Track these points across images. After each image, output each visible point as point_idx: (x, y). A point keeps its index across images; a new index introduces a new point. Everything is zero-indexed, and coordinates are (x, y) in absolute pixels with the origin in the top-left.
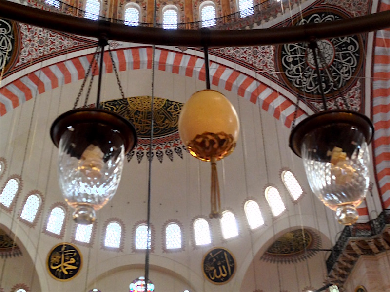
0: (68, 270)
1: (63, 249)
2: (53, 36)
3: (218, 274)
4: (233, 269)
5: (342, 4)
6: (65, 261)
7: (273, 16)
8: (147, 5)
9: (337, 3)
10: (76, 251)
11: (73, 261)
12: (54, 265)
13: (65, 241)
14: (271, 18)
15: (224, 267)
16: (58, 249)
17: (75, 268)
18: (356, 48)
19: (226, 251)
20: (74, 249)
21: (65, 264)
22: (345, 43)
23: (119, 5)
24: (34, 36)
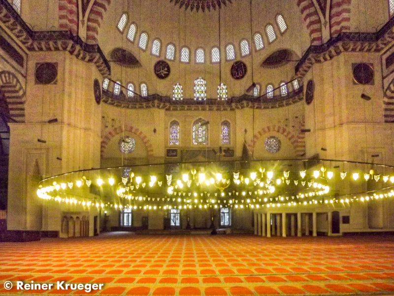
0: (165, 74)
1: (161, 63)
3: (238, 74)
4: (246, 72)
6: (163, 69)
11: (166, 69)
12: (158, 72)
13: (162, 58)
15: (241, 71)
16: (158, 63)
17: (167, 73)
19: (243, 63)
20: (166, 63)
21: (163, 71)
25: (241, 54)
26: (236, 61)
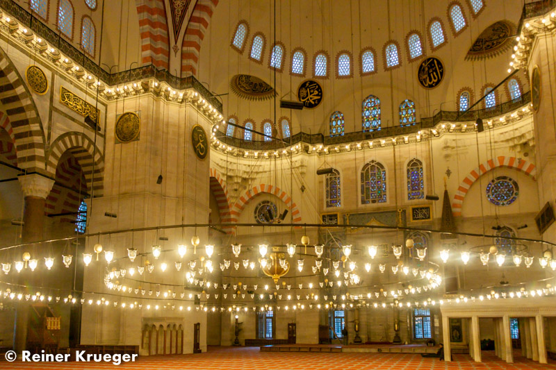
0: (314, 101)
1: (307, 85)
3: (430, 80)
4: (442, 74)
6: (311, 94)
10: (318, 85)
11: (316, 92)
12: (303, 98)
13: (309, 77)
15: (435, 73)
16: (303, 86)
17: (319, 97)
19: (437, 60)
20: (315, 83)
21: (311, 96)
25: (431, 44)
26: (424, 58)
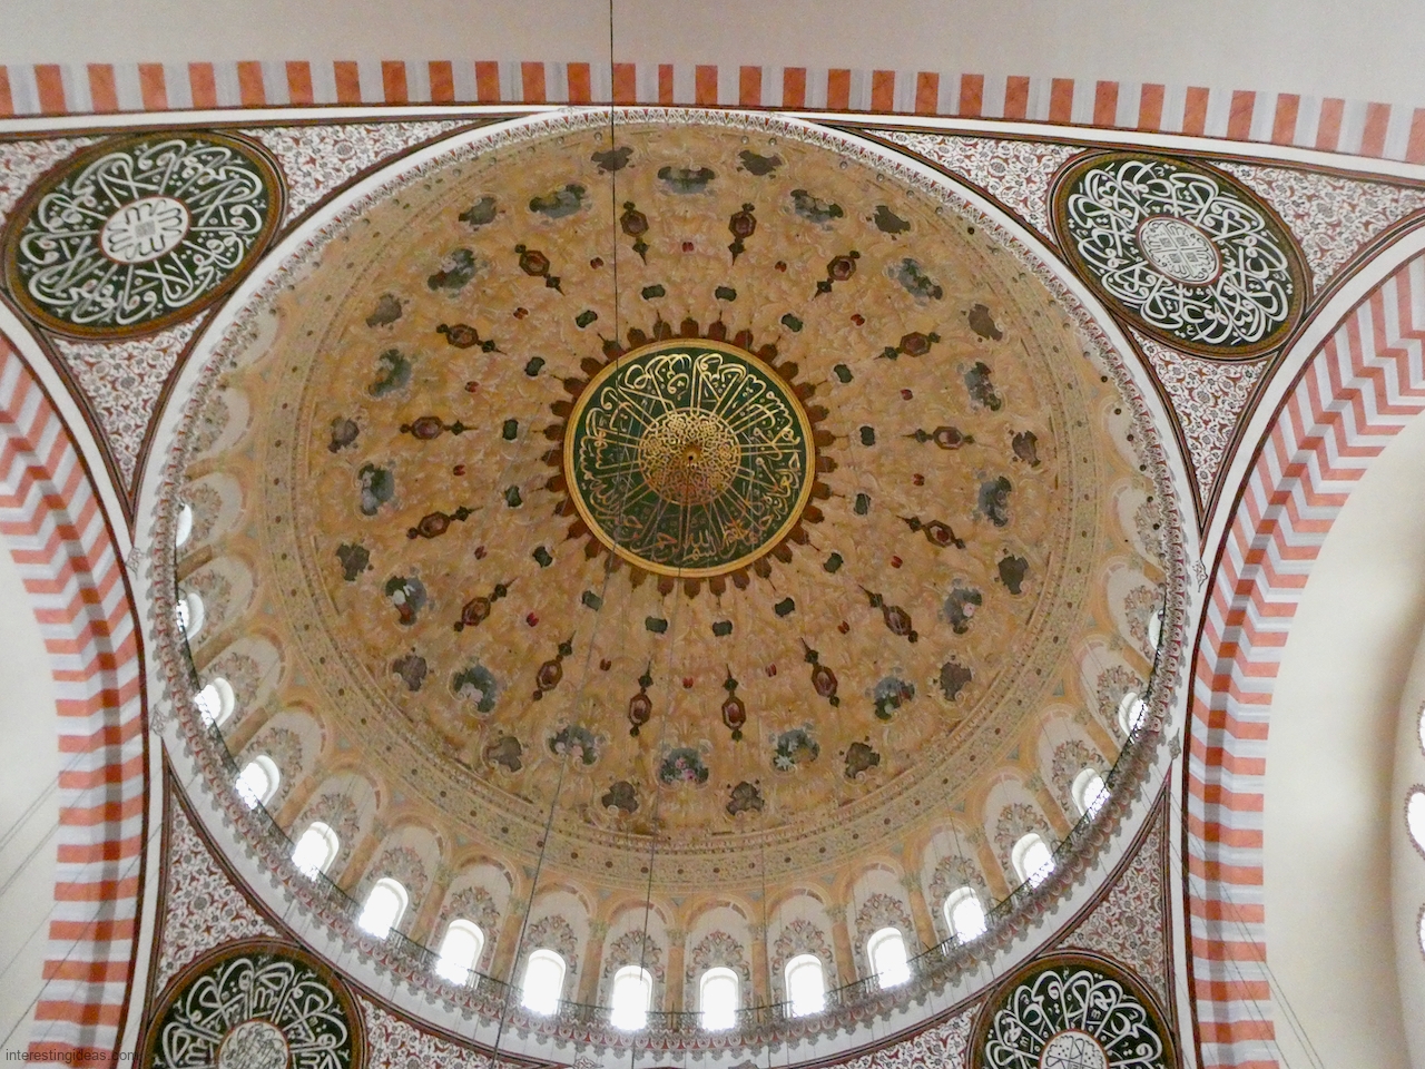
2: (442, 1051)
5: (1104, 945)
7: (951, 980)
8: (666, 971)
9: (1092, 944)
14: (948, 986)
18: (1155, 1050)
22: (1129, 1038)
23: (602, 973)
24: (399, 1052)
